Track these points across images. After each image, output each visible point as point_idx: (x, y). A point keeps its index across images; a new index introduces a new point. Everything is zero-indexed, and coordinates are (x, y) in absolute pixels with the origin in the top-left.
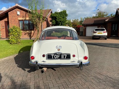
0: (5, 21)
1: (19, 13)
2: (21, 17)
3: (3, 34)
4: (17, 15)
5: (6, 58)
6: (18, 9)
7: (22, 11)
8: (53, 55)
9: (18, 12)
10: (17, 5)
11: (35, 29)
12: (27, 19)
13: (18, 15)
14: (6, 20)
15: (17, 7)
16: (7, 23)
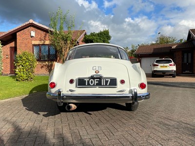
0: (10, 47)
1: (33, 34)
2: (36, 40)
3: (6, 67)
4: (30, 37)
5: (7, 100)
6: (32, 28)
7: (39, 30)
8: (87, 80)
9: (32, 32)
10: (31, 21)
11: (58, 59)
12: (47, 42)
13: (32, 37)
14: (12, 44)
15: (32, 25)
16: (14, 50)
